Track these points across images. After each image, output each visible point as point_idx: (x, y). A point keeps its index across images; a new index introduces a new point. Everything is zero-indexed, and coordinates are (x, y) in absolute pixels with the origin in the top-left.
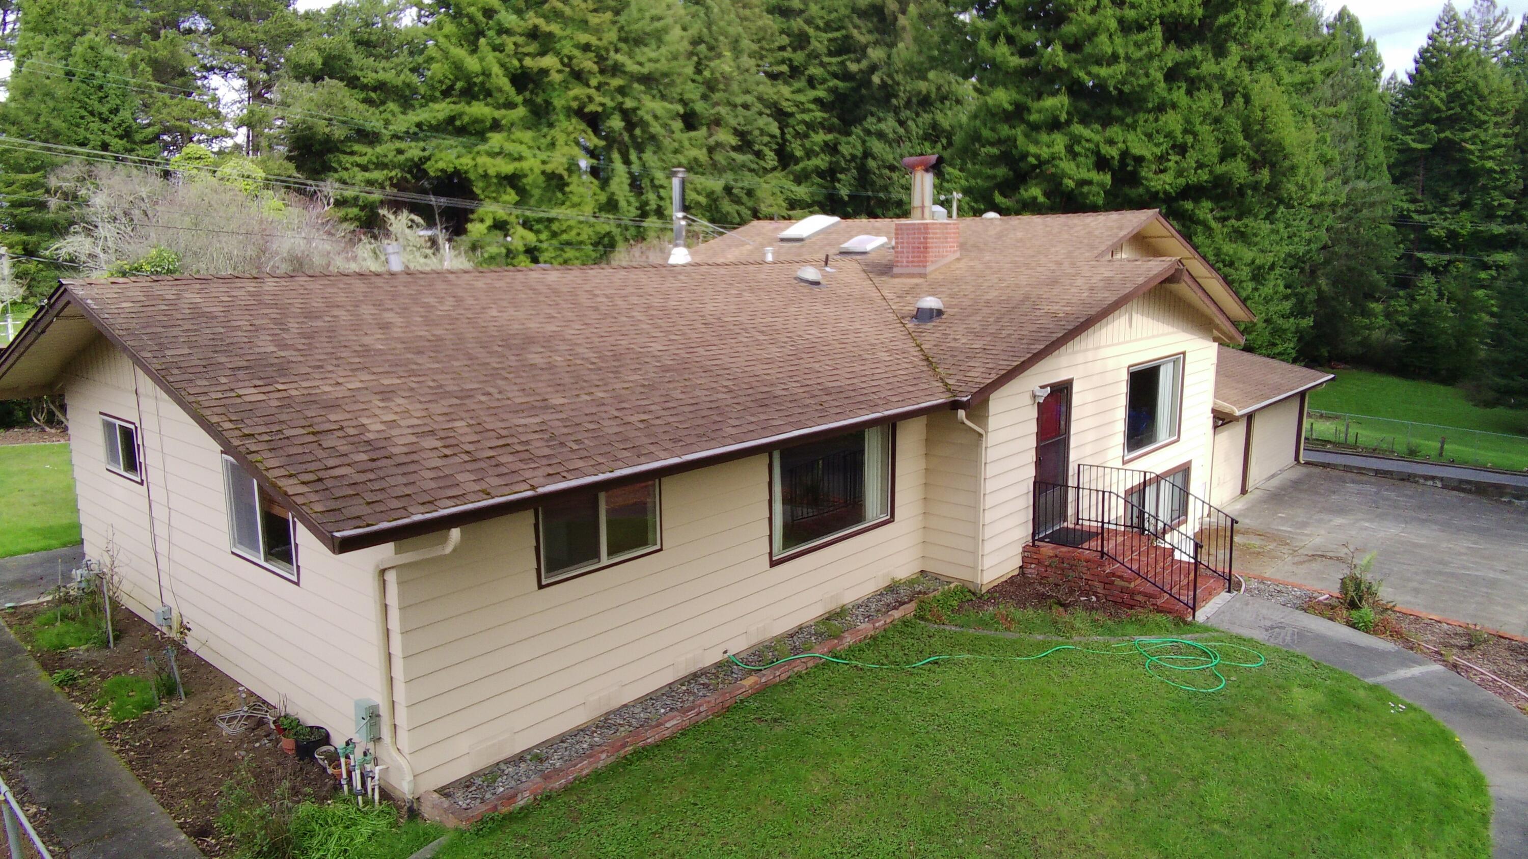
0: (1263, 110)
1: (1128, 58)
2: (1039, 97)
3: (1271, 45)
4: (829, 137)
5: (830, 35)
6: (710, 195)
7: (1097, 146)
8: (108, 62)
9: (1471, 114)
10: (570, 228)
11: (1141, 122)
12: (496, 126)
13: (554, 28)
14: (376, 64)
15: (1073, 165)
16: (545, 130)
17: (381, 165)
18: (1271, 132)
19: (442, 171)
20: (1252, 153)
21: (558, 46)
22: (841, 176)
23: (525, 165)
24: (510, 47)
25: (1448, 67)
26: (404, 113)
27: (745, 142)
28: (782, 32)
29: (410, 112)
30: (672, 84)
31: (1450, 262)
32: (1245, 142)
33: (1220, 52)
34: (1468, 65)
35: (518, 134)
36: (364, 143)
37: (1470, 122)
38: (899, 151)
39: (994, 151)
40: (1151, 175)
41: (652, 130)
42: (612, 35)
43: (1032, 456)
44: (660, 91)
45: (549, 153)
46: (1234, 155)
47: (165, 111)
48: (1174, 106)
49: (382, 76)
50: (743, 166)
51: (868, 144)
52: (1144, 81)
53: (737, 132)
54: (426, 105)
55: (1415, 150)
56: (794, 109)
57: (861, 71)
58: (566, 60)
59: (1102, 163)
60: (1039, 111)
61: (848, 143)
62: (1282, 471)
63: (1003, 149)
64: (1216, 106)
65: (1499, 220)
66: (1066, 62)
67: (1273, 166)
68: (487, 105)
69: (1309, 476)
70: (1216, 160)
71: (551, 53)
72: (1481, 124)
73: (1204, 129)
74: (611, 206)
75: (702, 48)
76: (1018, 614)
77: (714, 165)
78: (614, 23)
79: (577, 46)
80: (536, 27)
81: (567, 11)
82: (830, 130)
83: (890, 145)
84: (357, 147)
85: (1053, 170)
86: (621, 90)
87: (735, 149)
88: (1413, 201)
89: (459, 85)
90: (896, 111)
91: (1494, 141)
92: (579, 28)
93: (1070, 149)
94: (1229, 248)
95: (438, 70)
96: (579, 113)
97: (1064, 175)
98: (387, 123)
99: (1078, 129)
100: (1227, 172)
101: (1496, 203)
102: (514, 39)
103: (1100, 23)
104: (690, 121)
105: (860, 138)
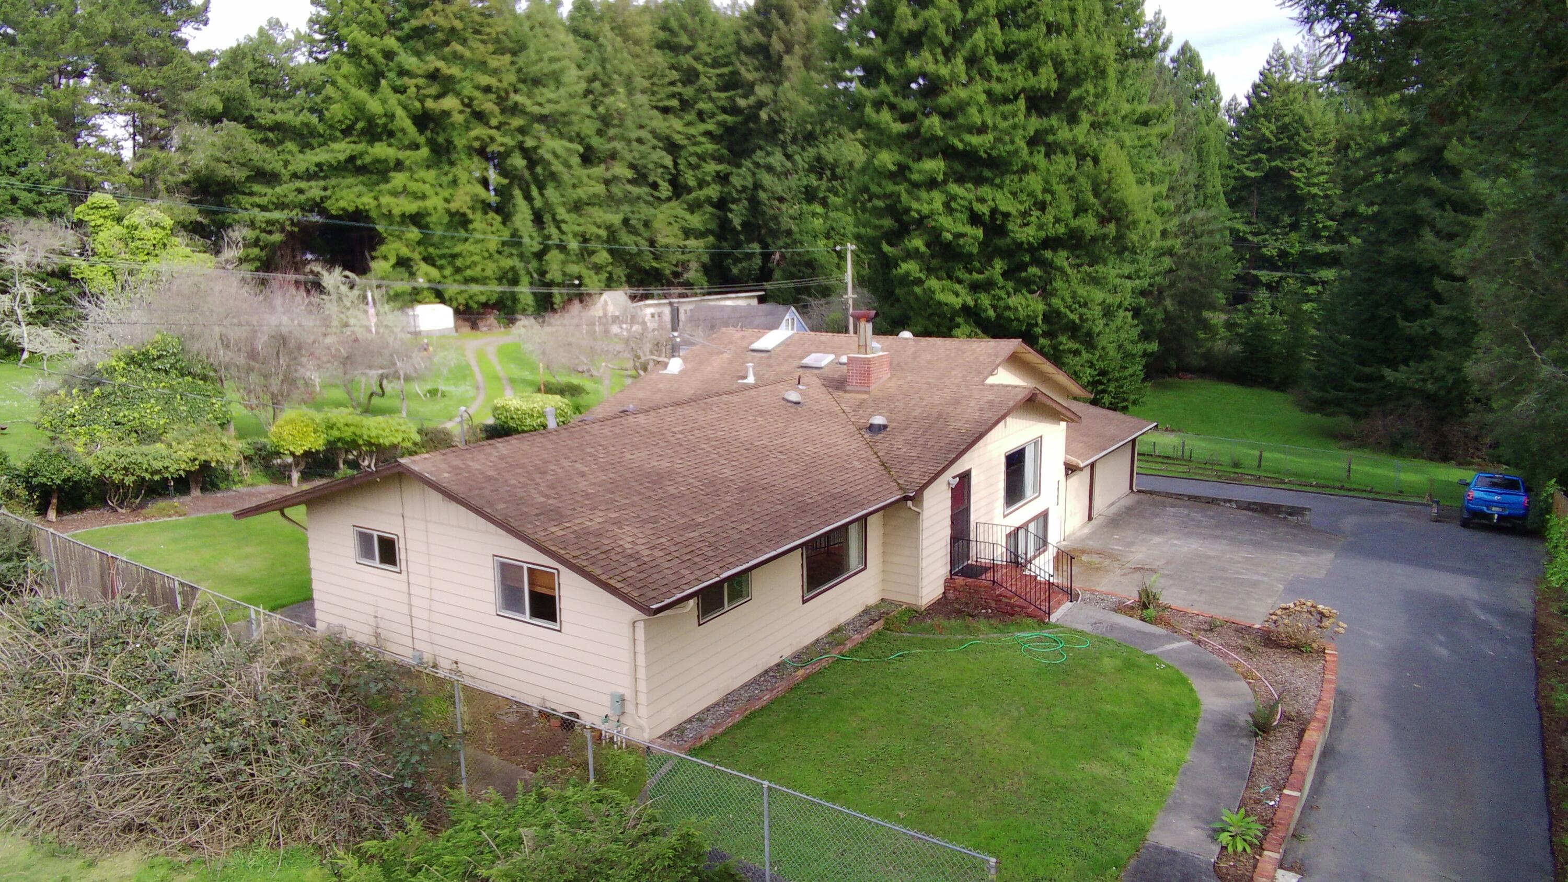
0: (1109, 172)
1: (995, 127)
2: (919, 158)
3: (1116, 112)
4: (720, 167)
5: (718, 71)
6: (609, 228)
7: (970, 203)
8: (15, 116)
9: (1297, 144)
10: (475, 264)
11: (1007, 182)
12: (399, 165)
13: (455, 70)
14: (273, 104)
15: (950, 219)
16: (447, 168)
17: (281, 206)
18: (1116, 192)
19: (344, 209)
20: (1100, 210)
21: (458, 87)
22: (734, 207)
23: (429, 204)
24: (412, 90)
25: (1278, 102)
26: (301, 152)
27: (641, 177)
28: (673, 67)
29: (308, 151)
30: (569, 123)
31: (1281, 278)
32: (1095, 201)
33: (1073, 119)
34: (1295, 99)
35: (422, 173)
36: (262, 183)
37: (1297, 151)
38: (786, 183)
39: (880, 204)
40: (1016, 228)
41: (553, 168)
42: (511, 78)
43: (948, 521)
44: (558, 130)
45: (451, 191)
46: (1086, 211)
47: (68, 161)
48: (1035, 169)
49: (280, 117)
50: (639, 198)
51: (758, 176)
52: (1009, 148)
53: (632, 166)
54: (325, 144)
55: (1250, 178)
56: (686, 142)
57: (749, 107)
58: (466, 101)
59: (975, 219)
60: (920, 172)
61: (739, 175)
62: (1119, 499)
63: (888, 202)
64: (1070, 168)
65: (1324, 240)
66: (942, 130)
67: (1118, 220)
68: (390, 145)
69: (1139, 502)
70: (1070, 215)
71: (451, 94)
72: (1305, 154)
73: (1060, 189)
74: (515, 241)
75: (597, 85)
76: (945, 623)
77: (610, 196)
78: (513, 63)
79: (477, 87)
80: (437, 70)
81: (467, 54)
82: (719, 159)
83: (779, 179)
84: (256, 188)
85: (933, 224)
86: (522, 131)
87: (629, 181)
88: (1249, 223)
89: (360, 125)
90: (784, 146)
91: (1318, 169)
92: (478, 69)
93: (947, 205)
94: (1082, 291)
95: (337, 110)
96: (481, 152)
97: (942, 229)
98: (286, 164)
99: (954, 188)
100: (1079, 227)
101: (1320, 226)
102: (414, 81)
103: (971, 97)
104: (588, 158)
105: (749, 169)
